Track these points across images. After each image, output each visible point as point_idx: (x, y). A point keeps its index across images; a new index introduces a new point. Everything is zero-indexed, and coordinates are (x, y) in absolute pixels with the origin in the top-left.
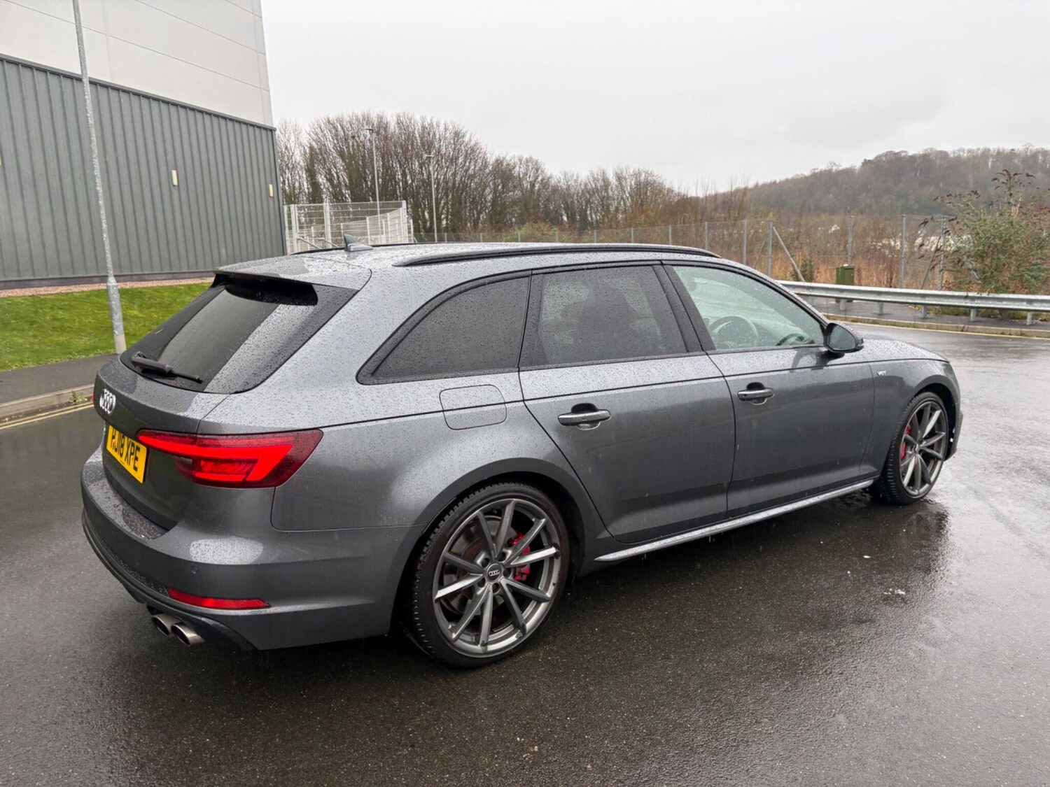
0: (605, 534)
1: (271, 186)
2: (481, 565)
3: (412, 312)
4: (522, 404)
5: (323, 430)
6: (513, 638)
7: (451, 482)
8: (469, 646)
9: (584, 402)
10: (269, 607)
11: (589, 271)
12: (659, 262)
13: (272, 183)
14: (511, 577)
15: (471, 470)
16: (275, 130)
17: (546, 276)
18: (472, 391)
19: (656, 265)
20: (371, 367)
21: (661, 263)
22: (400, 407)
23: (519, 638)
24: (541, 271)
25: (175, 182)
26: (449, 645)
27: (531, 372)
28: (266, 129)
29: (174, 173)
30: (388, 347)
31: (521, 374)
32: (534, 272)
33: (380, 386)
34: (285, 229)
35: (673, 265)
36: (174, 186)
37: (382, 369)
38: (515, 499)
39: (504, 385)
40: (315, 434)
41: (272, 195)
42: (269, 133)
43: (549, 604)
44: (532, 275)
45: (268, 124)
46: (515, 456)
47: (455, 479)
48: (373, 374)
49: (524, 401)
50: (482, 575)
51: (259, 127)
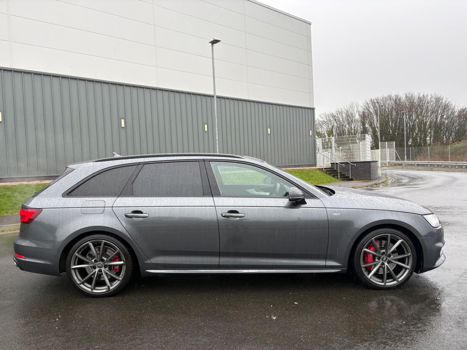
0: (148, 262)
1: (311, 132)
2: (94, 262)
3: (87, 176)
4: (111, 208)
5: (43, 209)
6: (105, 291)
7: (76, 230)
8: (87, 288)
9: (138, 210)
10: (25, 259)
11: (165, 163)
12: (203, 160)
13: (311, 130)
14: (107, 269)
15: (84, 227)
16: (315, 109)
17: (145, 165)
18: (95, 202)
19: (200, 161)
20: (67, 192)
21: (204, 160)
22: (69, 205)
23: (107, 291)
24: (143, 163)
25: (269, 133)
26: (77, 285)
27: (122, 198)
28: (310, 109)
29: (269, 129)
30: (75, 187)
31: (118, 198)
32: (140, 163)
33: (68, 198)
34: (316, 150)
35: (210, 161)
36: (269, 134)
37: (72, 193)
38: (104, 241)
39: (109, 201)
40: (40, 210)
41: (311, 135)
42: (312, 110)
43: (121, 282)
44: (139, 164)
45: (312, 107)
46: (102, 225)
47: (78, 229)
48: (68, 194)
49: (112, 207)
50: (93, 265)
51: (307, 108)
